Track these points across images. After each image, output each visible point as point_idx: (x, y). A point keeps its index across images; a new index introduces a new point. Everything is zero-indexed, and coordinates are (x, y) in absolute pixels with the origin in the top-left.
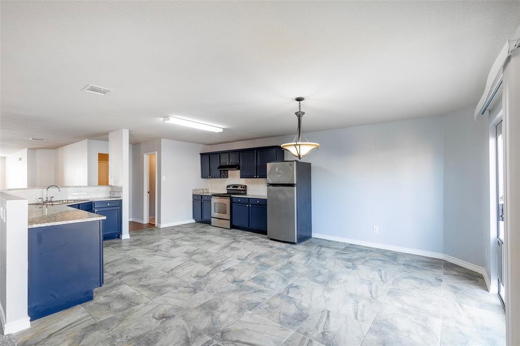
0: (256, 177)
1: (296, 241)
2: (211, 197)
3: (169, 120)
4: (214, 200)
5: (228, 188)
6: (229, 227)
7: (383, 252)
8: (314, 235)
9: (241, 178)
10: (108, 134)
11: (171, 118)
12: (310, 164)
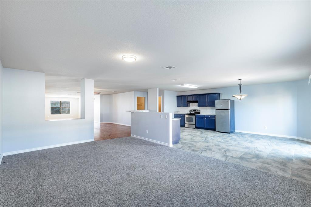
0: (207, 106)
1: (230, 132)
2: (184, 115)
3: (184, 85)
4: (186, 116)
5: (191, 111)
6: (195, 128)
7: (270, 136)
8: (236, 131)
9: (199, 106)
10: (148, 89)
11: (185, 85)
12: (234, 100)
